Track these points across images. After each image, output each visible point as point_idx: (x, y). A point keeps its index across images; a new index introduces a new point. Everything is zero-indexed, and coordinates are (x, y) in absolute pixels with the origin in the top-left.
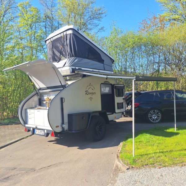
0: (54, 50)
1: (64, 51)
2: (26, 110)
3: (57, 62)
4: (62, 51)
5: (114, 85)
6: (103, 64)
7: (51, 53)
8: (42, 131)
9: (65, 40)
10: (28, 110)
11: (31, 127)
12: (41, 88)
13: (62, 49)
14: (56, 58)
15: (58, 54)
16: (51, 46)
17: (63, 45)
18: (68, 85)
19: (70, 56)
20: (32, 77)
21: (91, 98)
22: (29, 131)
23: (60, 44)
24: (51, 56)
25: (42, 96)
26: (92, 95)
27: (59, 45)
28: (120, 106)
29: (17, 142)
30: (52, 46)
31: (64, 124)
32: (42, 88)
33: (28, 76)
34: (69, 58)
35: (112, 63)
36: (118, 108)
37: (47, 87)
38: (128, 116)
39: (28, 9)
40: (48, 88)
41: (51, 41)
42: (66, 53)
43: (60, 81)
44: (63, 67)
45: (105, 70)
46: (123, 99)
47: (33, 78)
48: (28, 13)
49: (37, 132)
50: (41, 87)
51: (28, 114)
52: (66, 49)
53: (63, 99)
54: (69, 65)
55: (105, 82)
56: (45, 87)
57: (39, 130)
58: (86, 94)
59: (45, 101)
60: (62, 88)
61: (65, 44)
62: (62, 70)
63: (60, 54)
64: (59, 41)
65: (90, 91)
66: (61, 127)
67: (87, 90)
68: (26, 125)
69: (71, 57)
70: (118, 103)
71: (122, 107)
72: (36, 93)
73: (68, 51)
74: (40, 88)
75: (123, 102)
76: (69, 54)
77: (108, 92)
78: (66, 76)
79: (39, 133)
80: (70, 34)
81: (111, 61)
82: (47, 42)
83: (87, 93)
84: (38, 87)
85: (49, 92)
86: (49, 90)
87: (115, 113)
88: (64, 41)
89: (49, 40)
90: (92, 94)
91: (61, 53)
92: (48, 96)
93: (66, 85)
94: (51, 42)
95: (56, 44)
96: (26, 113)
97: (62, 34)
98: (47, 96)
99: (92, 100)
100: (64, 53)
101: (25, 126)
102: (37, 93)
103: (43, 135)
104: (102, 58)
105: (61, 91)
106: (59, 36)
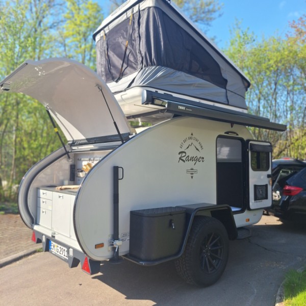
0: (111, 54)
1: (132, 54)
2: (38, 189)
3: (116, 80)
4: (128, 52)
5: (248, 141)
6: (225, 88)
7: (104, 61)
8: (64, 248)
9: (136, 25)
10: (41, 191)
11: (43, 235)
12: (76, 141)
13: (126, 48)
14: (113, 71)
15: (117, 61)
16: (105, 45)
17: (131, 40)
18: (134, 134)
19: (144, 63)
20: (56, 115)
21: (192, 172)
22: (39, 241)
23: (124, 38)
24: (103, 69)
25: (79, 160)
26: (194, 162)
27: (120, 40)
28: (261, 193)
29: (18, 262)
30: (107, 45)
31: (118, 239)
32: (78, 140)
33: (48, 112)
34: (144, 68)
35: (245, 89)
36: (256, 199)
37: (87, 139)
38: (270, 213)
39: (81, 6)
40: (90, 141)
41: (105, 35)
42: (135, 58)
43: (115, 123)
44: (125, 90)
45: (228, 104)
46: (269, 176)
47: (59, 115)
48: (81, 13)
49: (55, 248)
50: (75, 139)
51: (41, 200)
52: (137, 46)
53: (120, 170)
54: (141, 85)
55: (227, 133)
56: (84, 138)
57: (59, 246)
58: (180, 159)
59: (82, 171)
60: (120, 143)
61: (136, 35)
62: (123, 97)
63: (122, 62)
64: (122, 31)
65: (191, 152)
66: (110, 248)
67: (183, 150)
68: (36, 227)
69: (147, 65)
70: (255, 186)
71: (264, 195)
72: (64, 152)
73: (140, 52)
74: (73, 141)
75: (267, 183)
76: (144, 59)
77: (226, 157)
78: (134, 116)
79: (58, 253)
80: (149, 8)
81: (244, 84)
82: (98, 38)
83: (183, 157)
84: (69, 138)
85: (91, 150)
86: (91, 146)
87: (249, 209)
88: (134, 29)
89: (102, 32)
90: (196, 159)
91: (124, 58)
92: (90, 160)
93: (129, 134)
94: (104, 37)
95: (115, 39)
96: (37, 197)
97: (129, 13)
98: (88, 159)
99: (194, 175)
100: (131, 58)
101: (33, 229)
102: (67, 153)
103: (65, 260)
104: (223, 75)
105: (114, 148)
106: (124, 17)
